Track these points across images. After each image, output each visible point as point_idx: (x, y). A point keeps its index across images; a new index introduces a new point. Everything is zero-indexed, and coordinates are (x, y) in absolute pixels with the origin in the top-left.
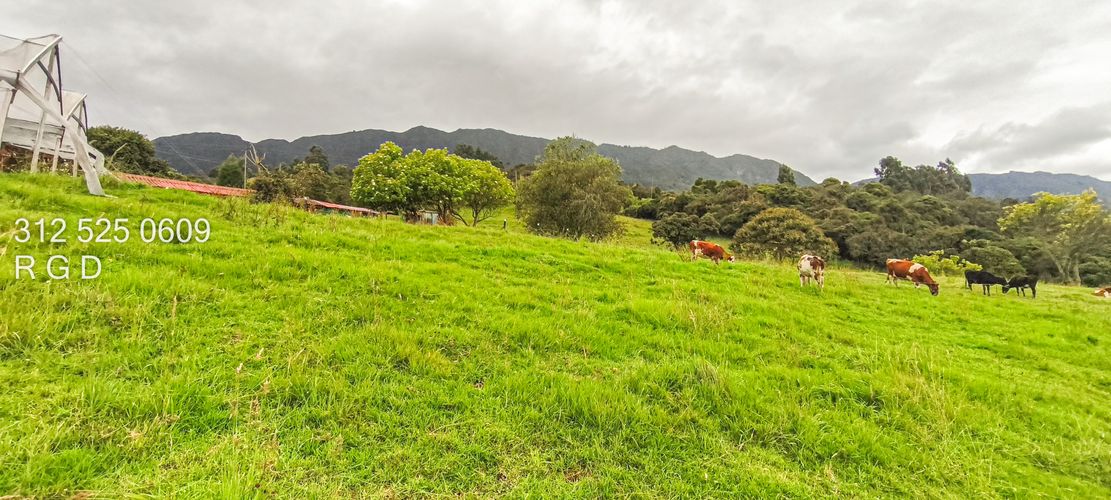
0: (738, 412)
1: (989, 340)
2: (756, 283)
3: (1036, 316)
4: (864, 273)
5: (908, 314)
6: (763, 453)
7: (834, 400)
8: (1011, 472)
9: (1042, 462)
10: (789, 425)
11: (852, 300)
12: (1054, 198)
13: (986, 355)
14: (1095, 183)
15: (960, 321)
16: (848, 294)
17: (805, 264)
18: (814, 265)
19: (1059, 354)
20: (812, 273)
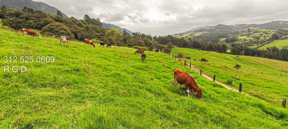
0: (35, 80)
1: (102, 56)
2: (48, 44)
3: (110, 51)
4: (81, 42)
5: (89, 51)
6: (45, 89)
7: (68, 72)
8: (102, 79)
9: (106, 76)
10: (53, 80)
11: (76, 48)
12: (114, 29)
13: (101, 59)
14: (119, 27)
15: (98, 52)
16: (75, 47)
17: (65, 39)
18: (67, 39)
19: (112, 57)
20: (66, 41)
